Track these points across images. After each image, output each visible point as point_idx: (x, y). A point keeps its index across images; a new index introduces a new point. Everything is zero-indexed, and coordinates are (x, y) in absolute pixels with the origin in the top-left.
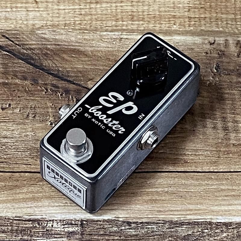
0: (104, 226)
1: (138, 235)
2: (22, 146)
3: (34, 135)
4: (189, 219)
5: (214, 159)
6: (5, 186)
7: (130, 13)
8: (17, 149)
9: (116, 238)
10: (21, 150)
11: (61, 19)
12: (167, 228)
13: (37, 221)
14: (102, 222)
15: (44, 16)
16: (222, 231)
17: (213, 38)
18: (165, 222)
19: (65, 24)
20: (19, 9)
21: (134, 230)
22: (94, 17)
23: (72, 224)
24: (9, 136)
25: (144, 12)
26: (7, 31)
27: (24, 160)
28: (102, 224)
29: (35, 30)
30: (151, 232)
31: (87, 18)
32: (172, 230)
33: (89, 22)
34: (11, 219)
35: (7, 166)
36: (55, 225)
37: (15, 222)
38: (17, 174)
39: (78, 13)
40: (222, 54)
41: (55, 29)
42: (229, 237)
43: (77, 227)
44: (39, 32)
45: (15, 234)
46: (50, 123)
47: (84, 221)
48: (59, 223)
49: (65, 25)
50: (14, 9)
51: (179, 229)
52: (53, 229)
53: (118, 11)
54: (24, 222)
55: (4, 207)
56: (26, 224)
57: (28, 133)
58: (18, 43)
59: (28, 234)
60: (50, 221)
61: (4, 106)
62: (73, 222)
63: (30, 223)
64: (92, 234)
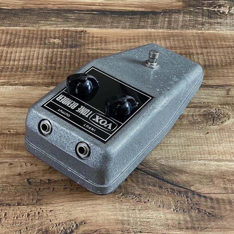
2: (159, 223)
7: (208, 151)
8: (156, 225)
19: (173, 157)
25: (215, 150)
39: (179, 151)
46: (173, 210)
53: (201, 150)
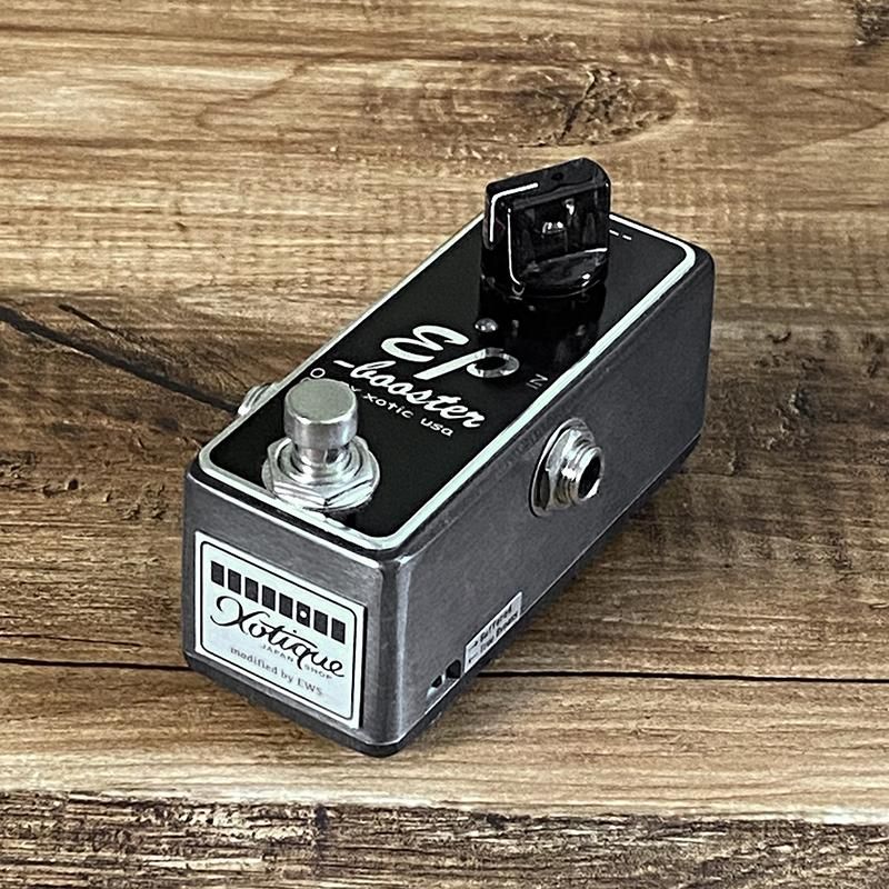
0: (402, 826)
1: (531, 854)
3: (155, 564)
4: (719, 811)
5: (802, 644)
6: (41, 704)
9: (449, 863)
10: (107, 605)
11: (263, 269)
12: (638, 839)
13: (152, 806)
14: (395, 813)
15: (208, 260)
16: (844, 851)
17: (784, 327)
18: (630, 821)
20: (121, 243)
21: (515, 841)
22: (375, 267)
23: (283, 818)
24: (64, 565)
26: (78, 294)
27: (113, 631)
28: (394, 820)
29: (175, 296)
30: (580, 848)
31: (350, 268)
32: (659, 844)
33: (357, 278)
34: (58, 799)
35: (54, 647)
36: (220, 818)
37: (70, 808)
38: (89, 670)
40: (816, 368)
41: (240, 294)
42: (871, 869)
43: (302, 825)
44: (187, 300)
45: (70, 842)
47: (328, 808)
48: (236, 815)
49: (278, 283)
50: (106, 244)
51: (685, 842)
52: (212, 830)
54: (103, 810)
55: (33, 764)
56: (111, 816)
57: (133, 560)
58: (112, 326)
59: (118, 842)
60: (203, 806)
61: (54, 486)
62: (288, 812)
63: (129, 810)
64: (356, 849)
